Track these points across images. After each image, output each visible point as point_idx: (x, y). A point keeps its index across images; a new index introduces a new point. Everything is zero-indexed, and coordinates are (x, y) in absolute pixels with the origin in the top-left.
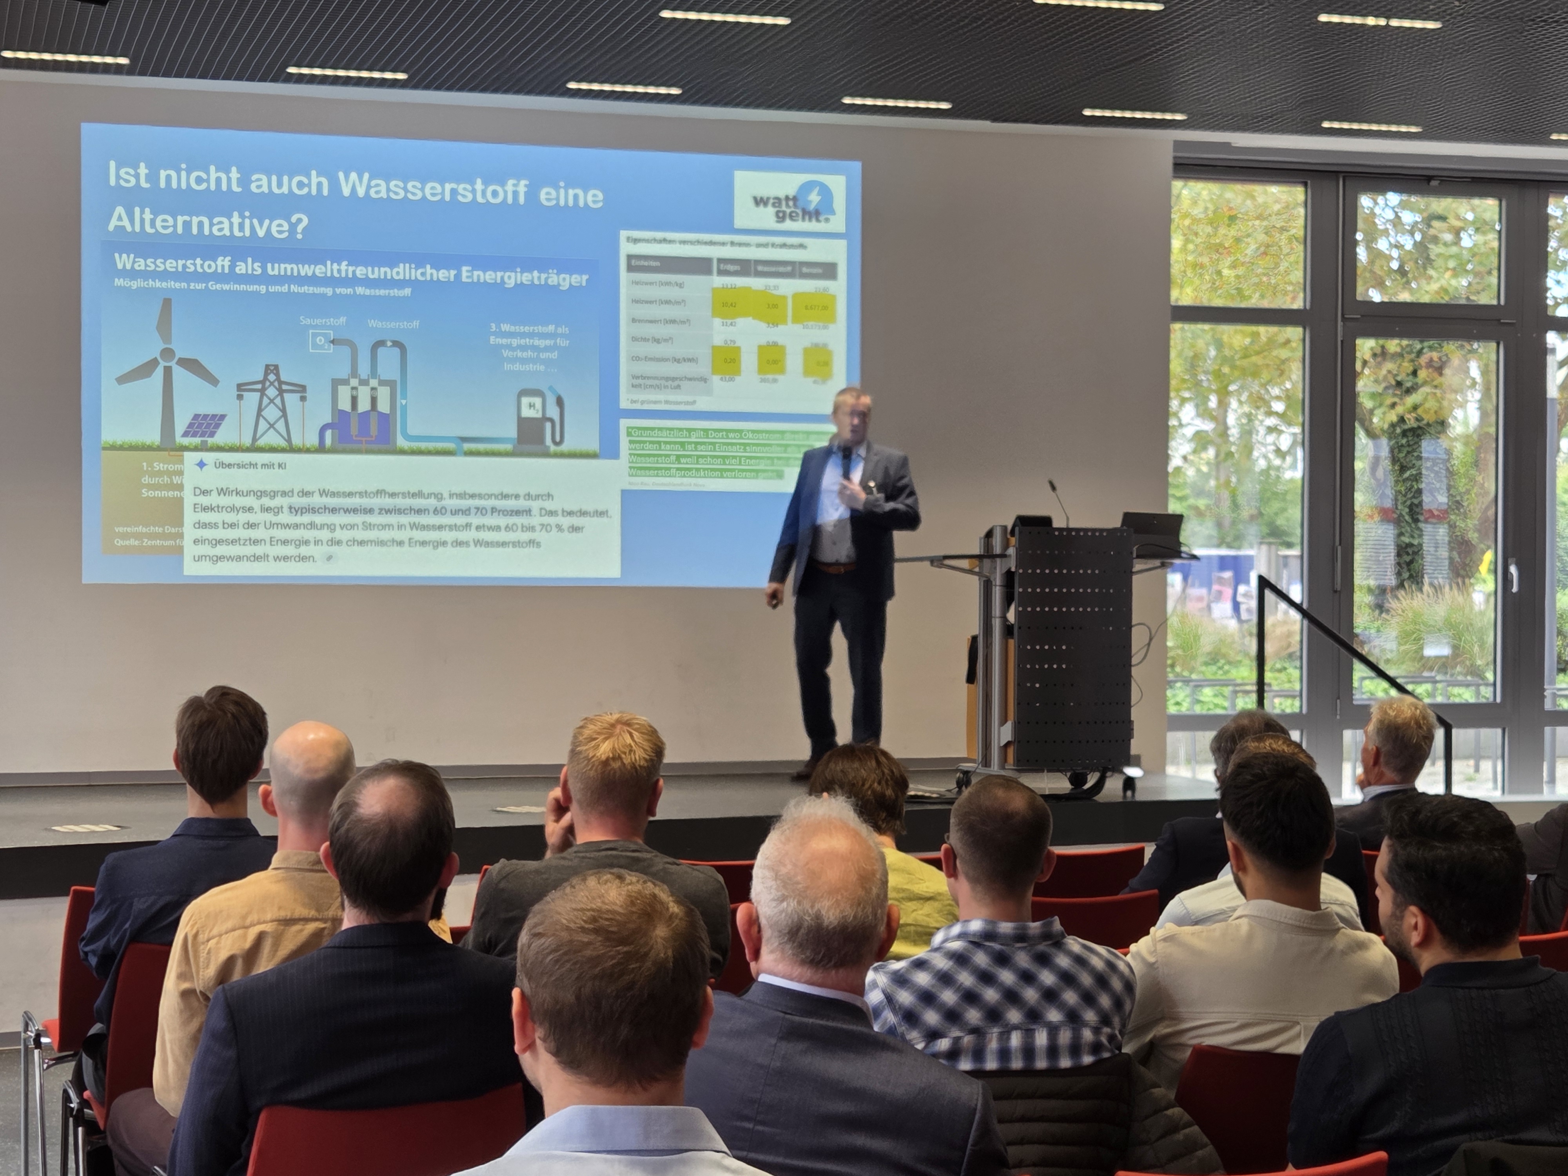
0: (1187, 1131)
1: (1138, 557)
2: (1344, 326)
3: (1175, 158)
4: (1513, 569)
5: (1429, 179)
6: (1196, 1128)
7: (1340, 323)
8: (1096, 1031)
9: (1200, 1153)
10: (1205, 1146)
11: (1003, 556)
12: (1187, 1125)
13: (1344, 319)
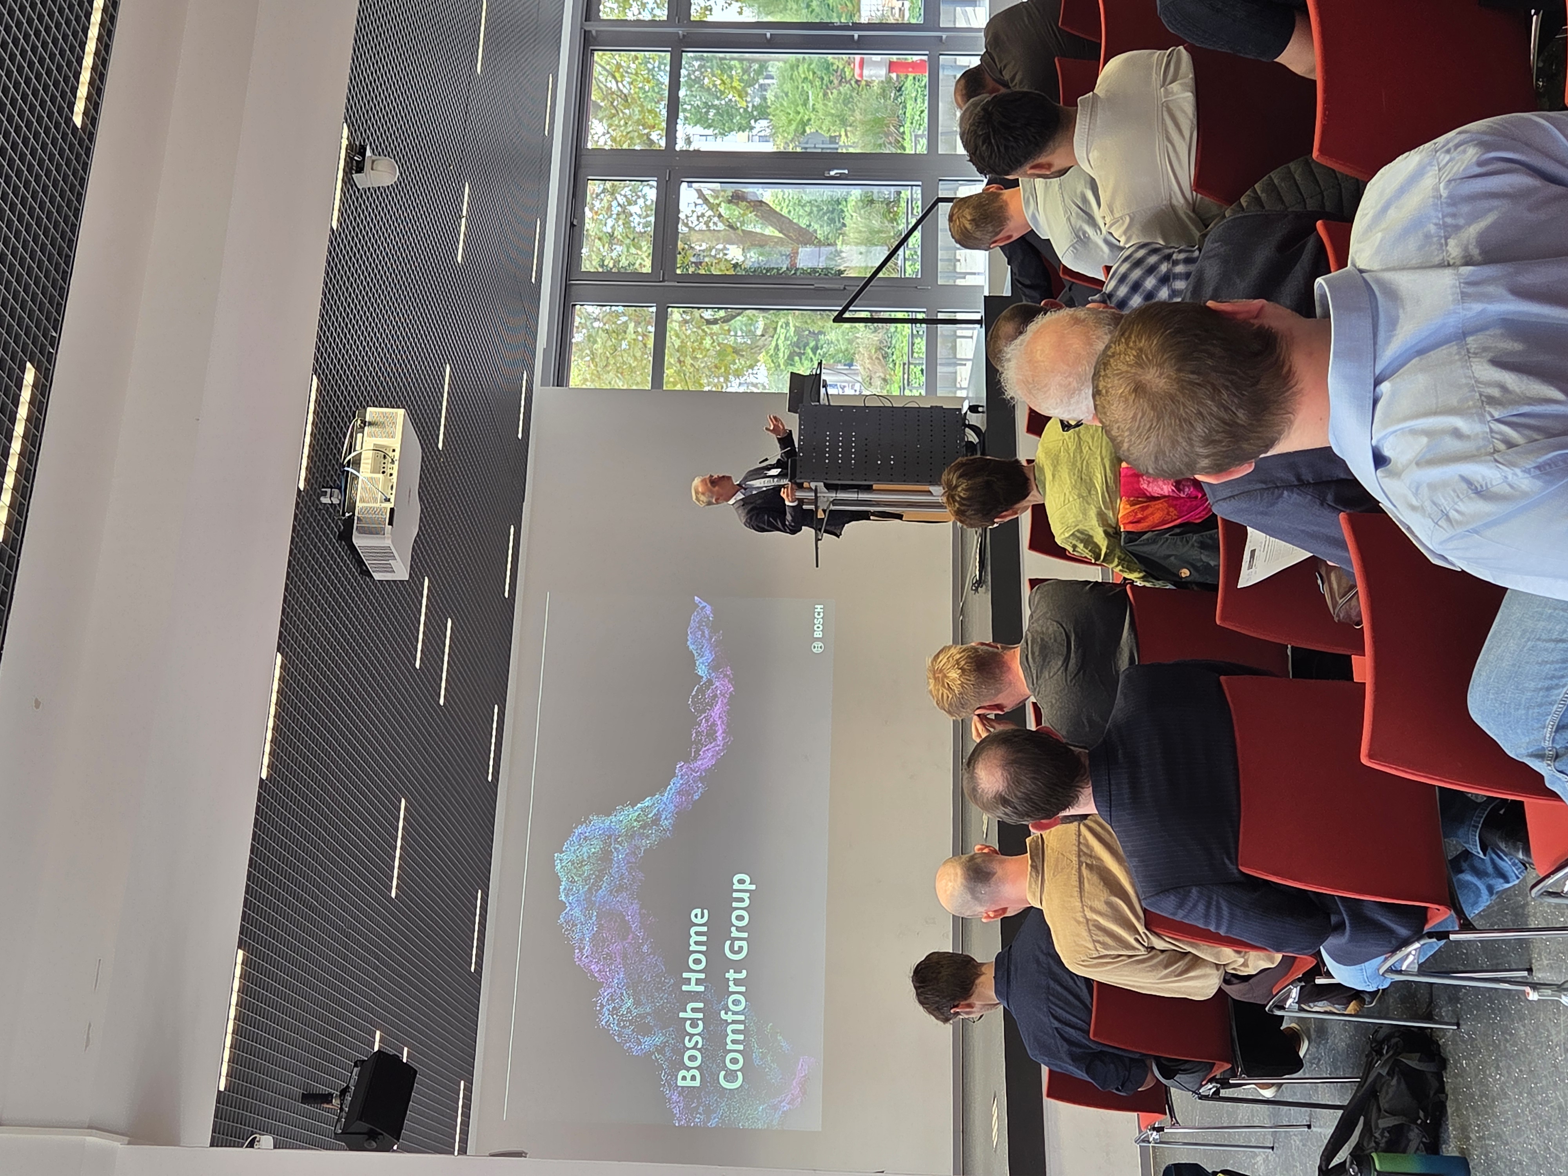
0: (1259, 192)
1: (819, 401)
2: (667, 281)
3: (553, 385)
4: (832, 173)
5: (572, 225)
6: (1256, 186)
7: (666, 283)
8: (1176, 263)
9: (1276, 181)
10: (1270, 177)
11: (816, 491)
12: (1255, 191)
13: (663, 281)
